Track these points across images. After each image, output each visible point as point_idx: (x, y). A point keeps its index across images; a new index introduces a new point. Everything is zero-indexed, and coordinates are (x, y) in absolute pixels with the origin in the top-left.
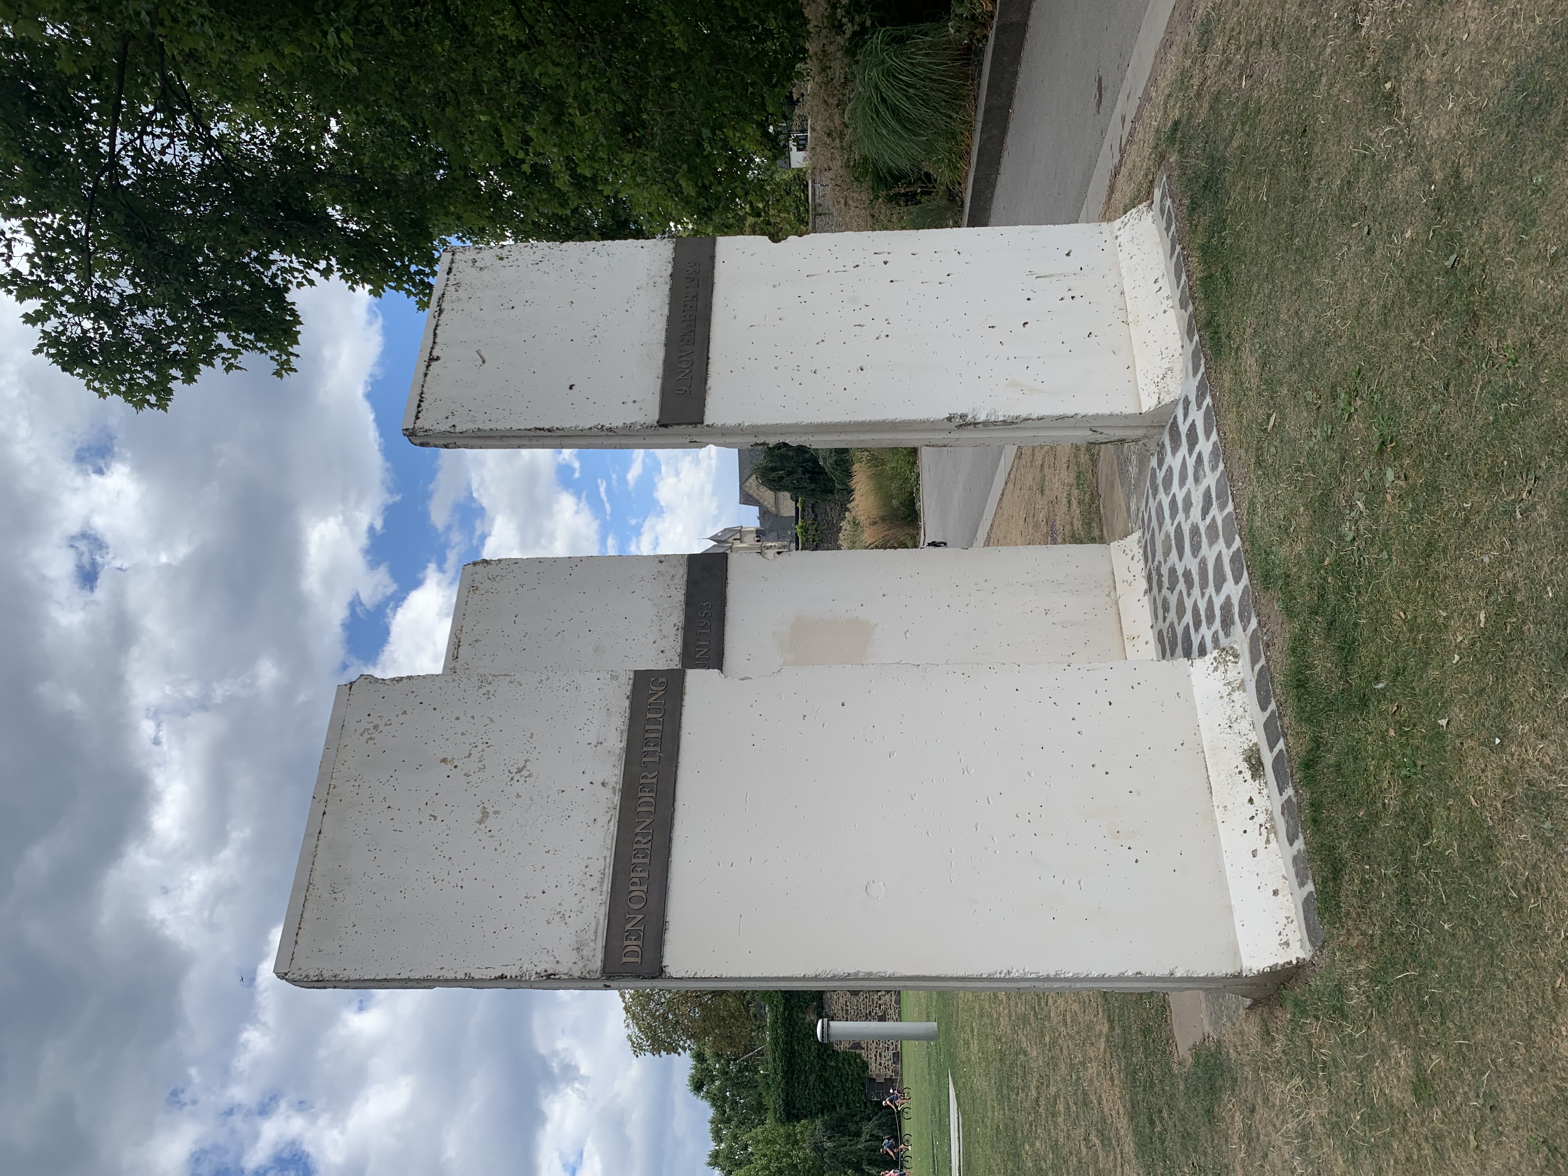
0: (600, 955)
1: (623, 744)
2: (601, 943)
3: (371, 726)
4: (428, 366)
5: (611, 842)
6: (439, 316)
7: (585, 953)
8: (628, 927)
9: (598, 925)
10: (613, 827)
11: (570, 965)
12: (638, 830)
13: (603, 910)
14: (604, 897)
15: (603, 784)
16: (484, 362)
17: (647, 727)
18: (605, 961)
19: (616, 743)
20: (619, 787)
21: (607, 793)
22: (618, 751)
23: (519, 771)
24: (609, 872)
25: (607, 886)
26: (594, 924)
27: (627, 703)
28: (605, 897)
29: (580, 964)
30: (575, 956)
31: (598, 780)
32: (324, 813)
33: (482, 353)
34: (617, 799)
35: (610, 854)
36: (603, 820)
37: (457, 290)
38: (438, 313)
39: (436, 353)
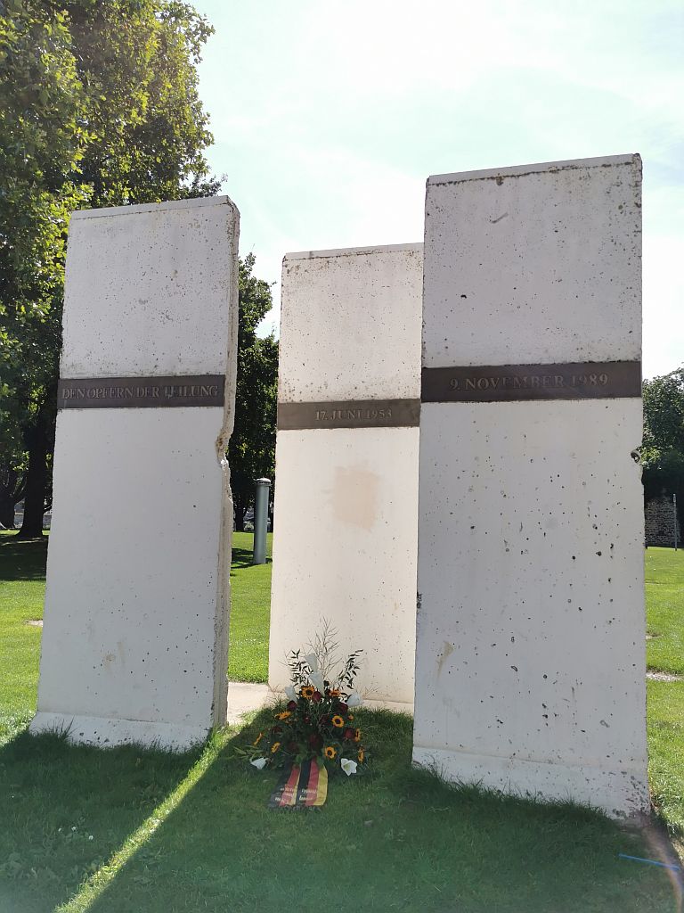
1: (178, 374)
2: (75, 377)
3: (199, 223)
4: (492, 178)
6: (550, 171)
7: (70, 369)
8: (79, 390)
10: (132, 375)
11: (66, 363)
13: (91, 376)
15: (156, 366)
16: (495, 222)
17: (185, 388)
18: (67, 379)
20: (154, 375)
21: (151, 369)
22: (174, 372)
23: (167, 317)
24: (109, 376)
25: (102, 376)
26: (83, 371)
27: (204, 373)
28: (97, 376)
29: (65, 368)
30: (69, 364)
31: (158, 363)
33: (504, 218)
34: (147, 375)
35: (118, 375)
36: (137, 369)
37: (580, 179)
38: (555, 169)
39: (506, 181)
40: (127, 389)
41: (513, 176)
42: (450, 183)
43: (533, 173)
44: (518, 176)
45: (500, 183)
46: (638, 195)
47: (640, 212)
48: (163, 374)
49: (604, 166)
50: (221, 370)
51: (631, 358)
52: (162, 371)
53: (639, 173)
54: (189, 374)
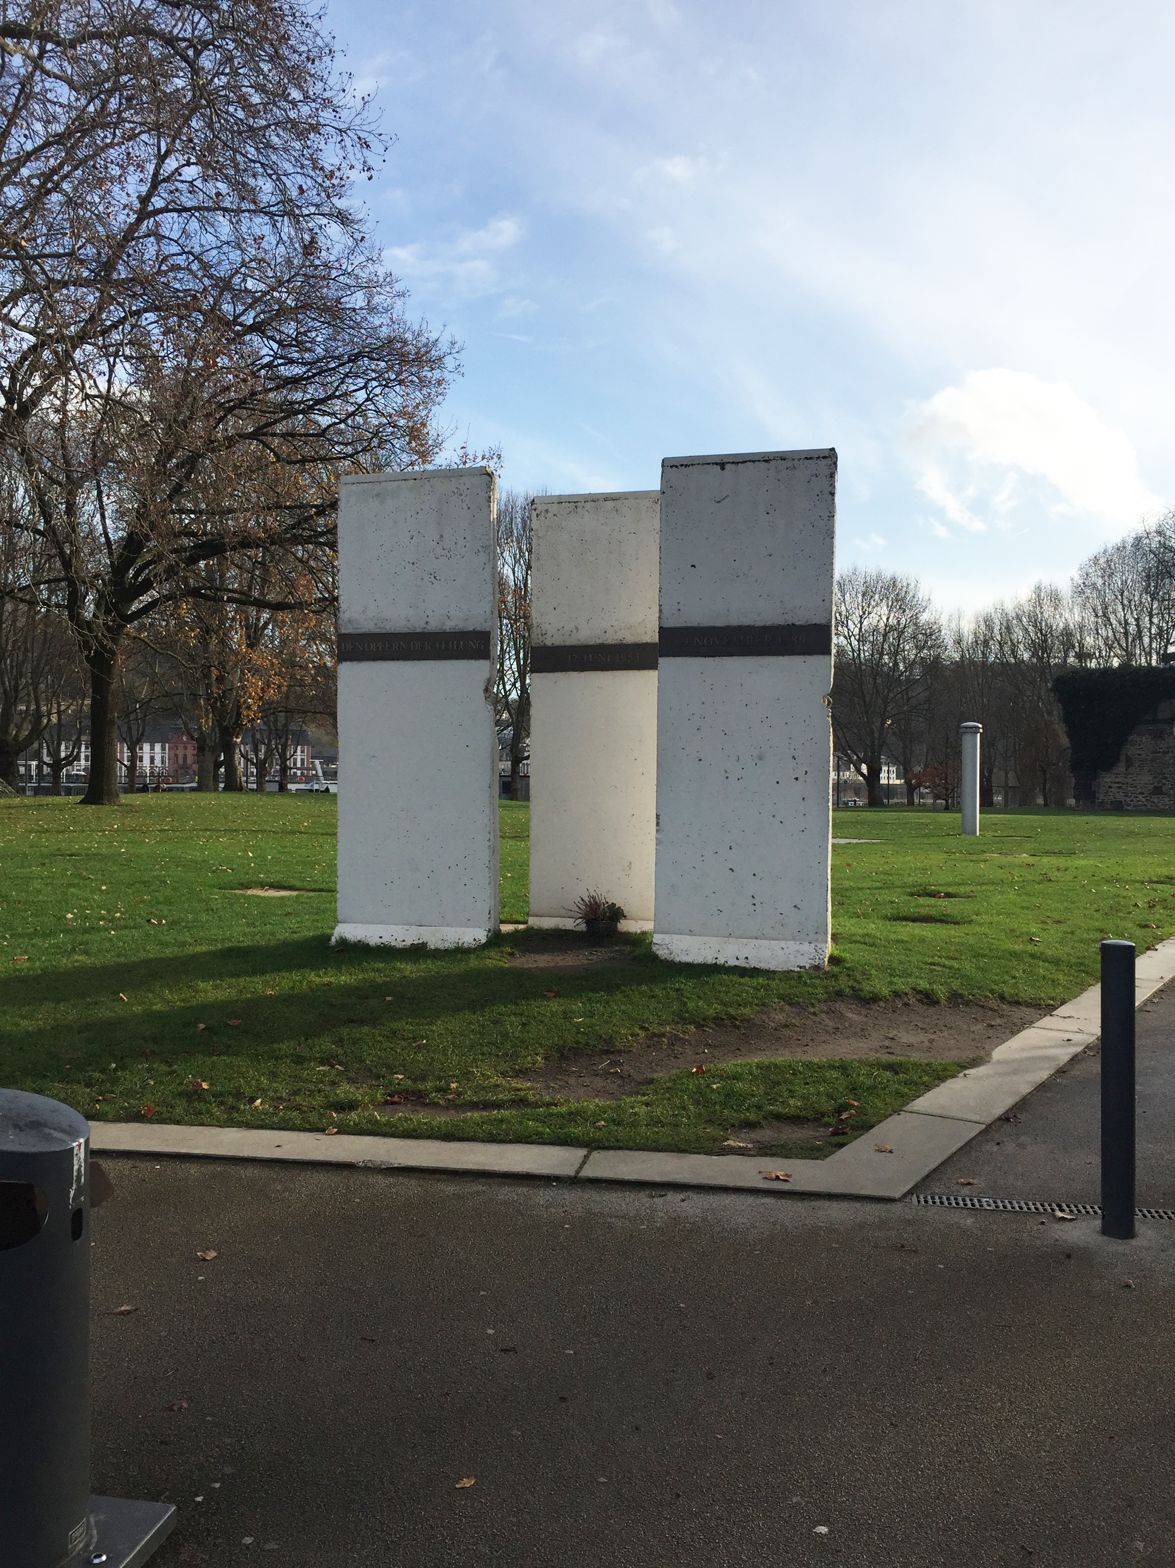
0: (347, 632)
1: (448, 630)
2: (352, 631)
3: (462, 492)
4: (717, 464)
5: (398, 630)
6: (763, 461)
7: (349, 624)
8: (357, 643)
10: (406, 630)
11: (344, 615)
12: (402, 643)
13: (366, 631)
15: (427, 622)
16: (718, 502)
17: (455, 642)
18: (345, 634)
19: (448, 626)
20: (426, 630)
21: (423, 624)
22: (444, 628)
23: (435, 577)
24: (384, 631)
25: (379, 631)
26: (360, 627)
27: (471, 629)
28: (372, 631)
29: (344, 623)
30: (347, 618)
31: (429, 620)
33: (726, 499)
34: (419, 630)
35: (392, 630)
36: (409, 625)
37: (787, 468)
38: (766, 459)
39: (728, 467)
41: (733, 463)
42: (682, 465)
43: (750, 461)
44: (738, 463)
45: (723, 469)
46: (833, 486)
47: (833, 499)
48: (434, 629)
49: (806, 458)
50: (486, 627)
51: (824, 622)
52: (434, 625)
53: (834, 465)
54: (457, 629)
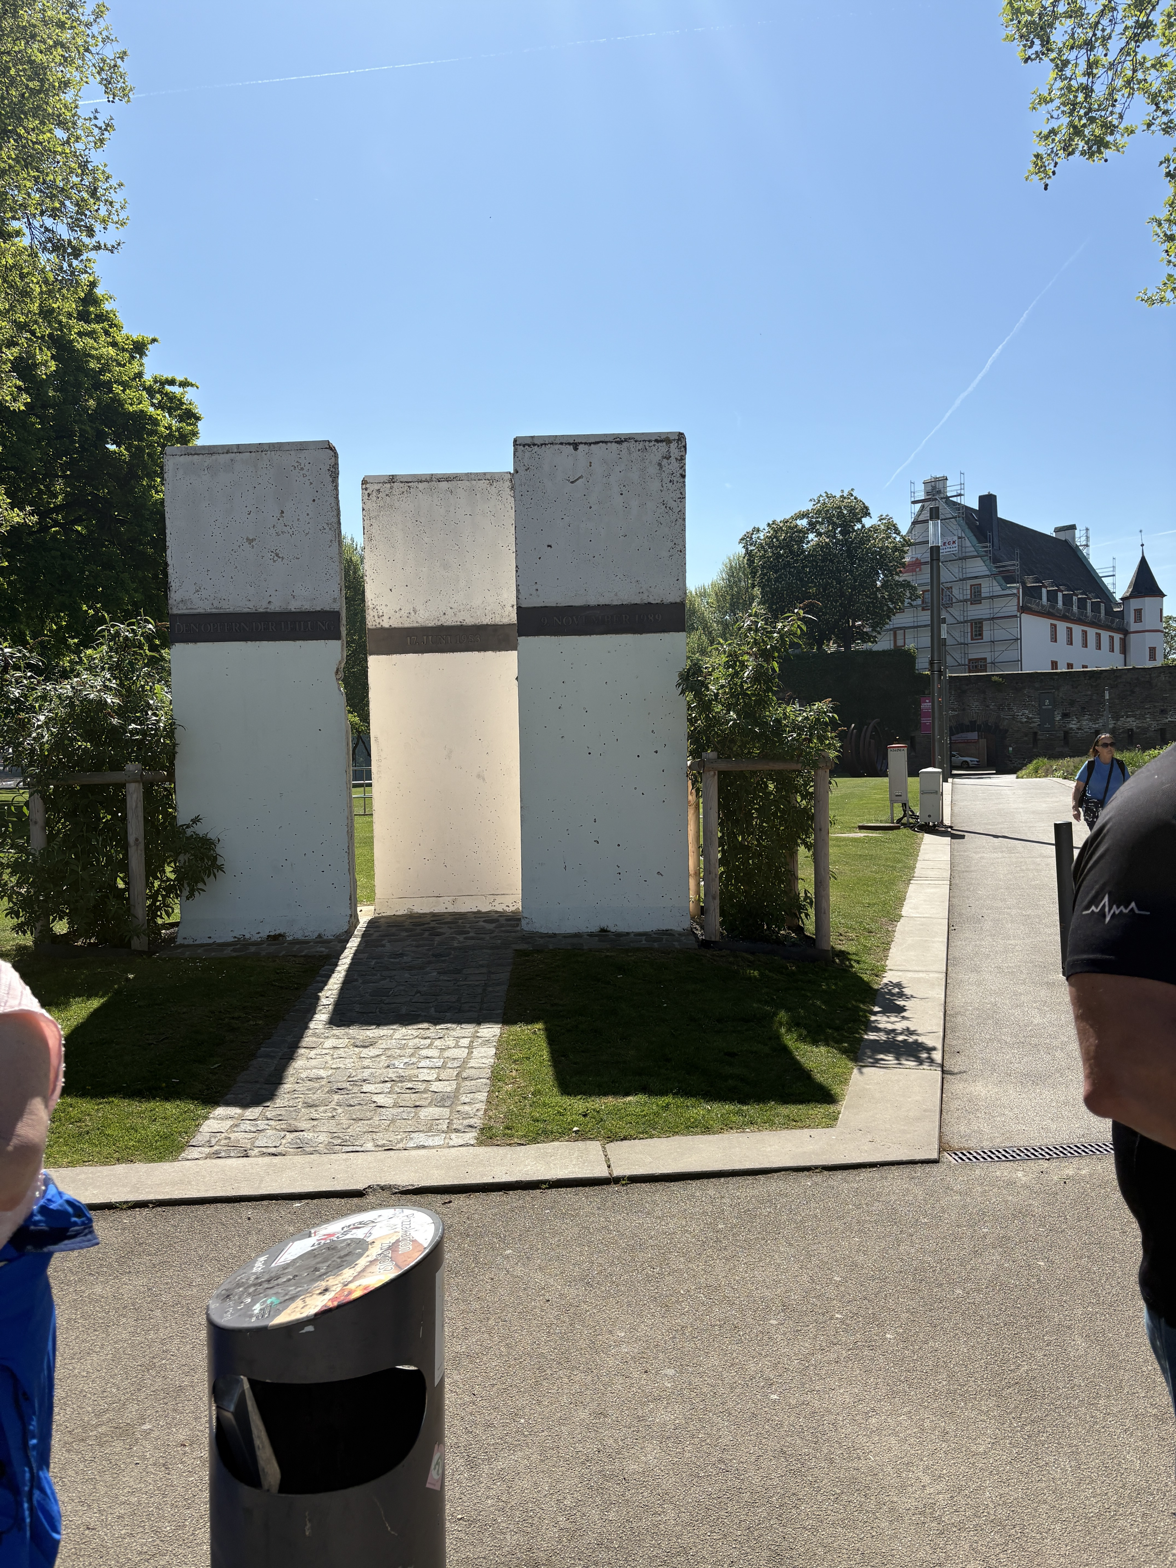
0: (179, 612)
1: (293, 610)
2: (185, 612)
3: (302, 466)
4: (569, 444)
5: (238, 610)
6: (616, 442)
7: (181, 604)
8: (192, 625)
9: (195, 609)
10: (246, 610)
11: (175, 598)
13: (202, 611)
14: (209, 611)
15: (269, 602)
16: (572, 482)
17: (302, 623)
18: (177, 615)
19: (293, 606)
20: (269, 611)
21: (265, 605)
22: (289, 607)
23: (277, 555)
24: (222, 611)
25: (214, 611)
26: (195, 607)
27: (318, 609)
29: (175, 603)
30: (179, 599)
31: (271, 599)
32: (251, 452)
33: (580, 480)
34: (261, 610)
35: (231, 610)
36: (251, 605)
37: (639, 450)
38: (620, 440)
39: (581, 447)
40: (242, 624)
41: (585, 443)
42: (534, 445)
43: (602, 442)
44: (590, 444)
45: (576, 449)
46: (683, 467)
47: (684, 482)
48: (278, 609)
49: (657, 441)
50: (336, 607)
51: (678, 600)
52: (276, 606)
53: (683, 449)
54: (303, 610)
